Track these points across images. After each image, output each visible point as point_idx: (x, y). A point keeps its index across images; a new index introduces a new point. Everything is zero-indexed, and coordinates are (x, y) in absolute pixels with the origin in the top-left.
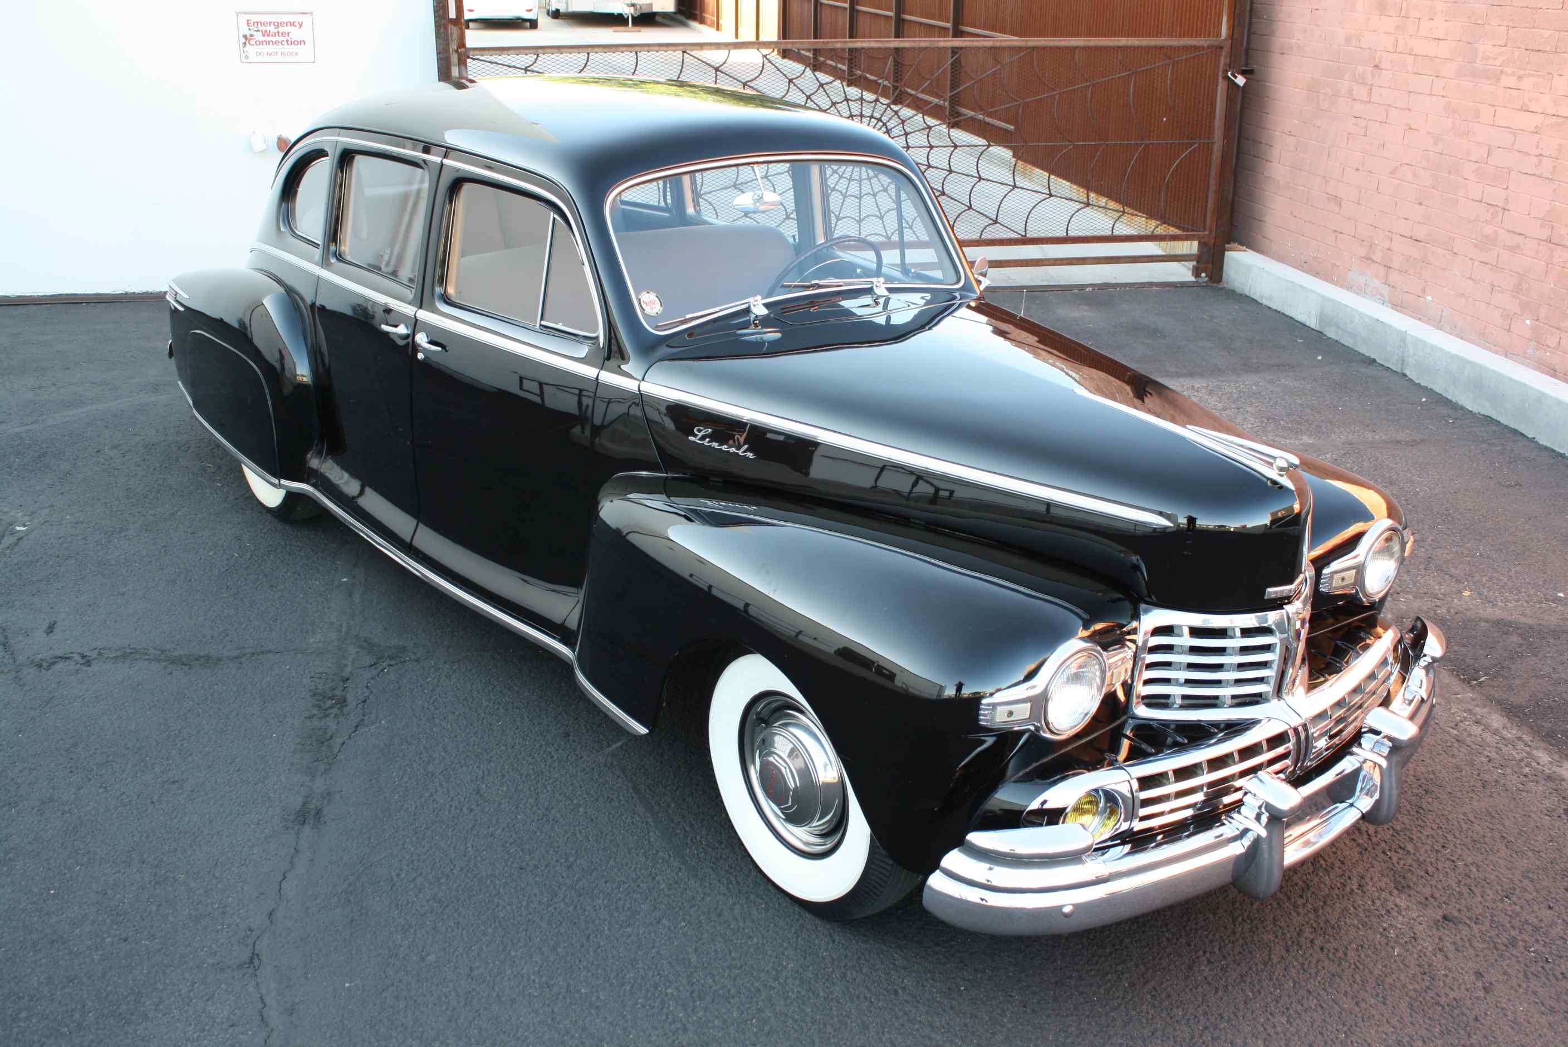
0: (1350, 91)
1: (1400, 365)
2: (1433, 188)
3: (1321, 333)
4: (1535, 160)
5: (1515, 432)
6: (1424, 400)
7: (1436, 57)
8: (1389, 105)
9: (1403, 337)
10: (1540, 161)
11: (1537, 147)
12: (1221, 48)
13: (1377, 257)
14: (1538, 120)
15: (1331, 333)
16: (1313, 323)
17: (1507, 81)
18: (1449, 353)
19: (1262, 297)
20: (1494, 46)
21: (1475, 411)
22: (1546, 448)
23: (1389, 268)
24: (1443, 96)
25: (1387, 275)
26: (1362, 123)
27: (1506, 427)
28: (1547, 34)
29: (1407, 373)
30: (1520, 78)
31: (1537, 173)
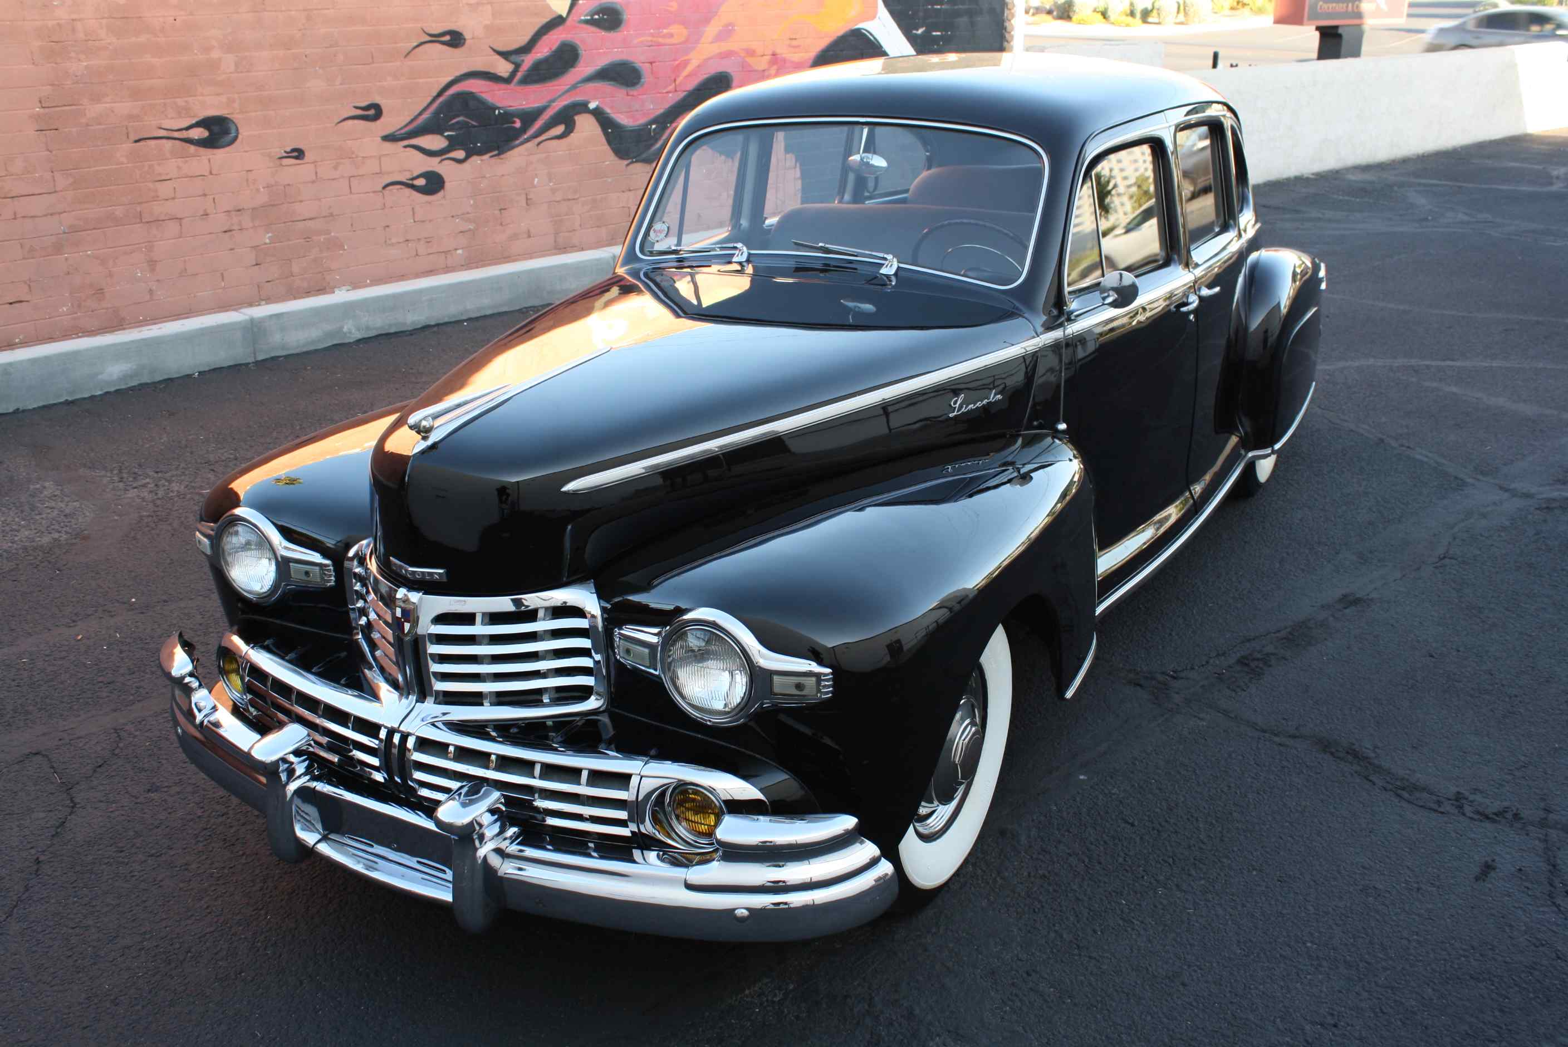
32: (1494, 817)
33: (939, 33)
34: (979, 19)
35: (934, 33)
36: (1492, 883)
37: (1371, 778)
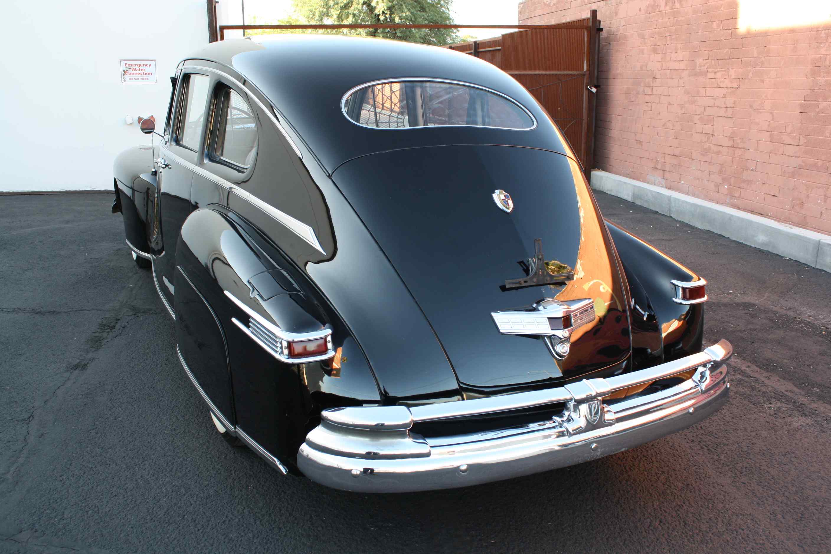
0: (644, 91)
1: (669, 212)
2: (682, 130)
3: (634, 203)
4: (725, 110)
5: (720, 235)
6: (678, 225)
7: (679, 69)
8: (660, 95)
9: (669, 198)
10: (726, 110)
11: (725, 103)
12: (584, 75)
13: (659, 167)
14: (724, 91)
15: (638, 203)
16: (630, 199)
17: (710, 75)
18: (689, 203)
19: (608, 190)
20: (703, 60)
21: (702, 229)
22: (734, 241)
23: (665, 171)
24: (683, 87)
25: (664, 174)
26: (649, 105)
27: (716, 234)
28: (725, 51)
29: (672, 215)
30: (715, 73)
31: (726, 116)
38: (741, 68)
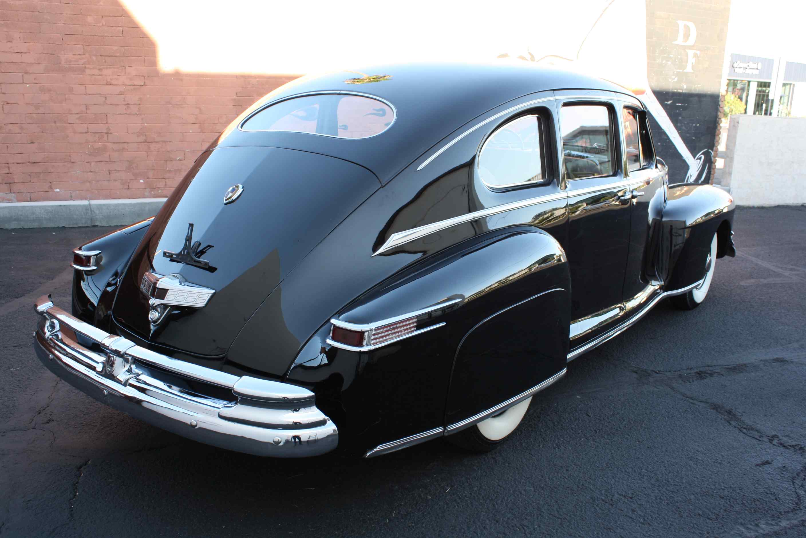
1: (89, 222)
4: (124, 107)
10: (128, 107)
11: (124, 100)
14: (121, 88)
17: (88, 72)
20: (75, 55)
23: (12, 183)
24: (36, 83)
25: (10, 188)
28: (115, 48)
29: (96, 224)
31: (127, 113)
32: (789, 447)
33: (680, 104)
34: (704, 99)
35: (677, 104)
36: (764, 468)
37: (731, 422)
38: (145, 66)
